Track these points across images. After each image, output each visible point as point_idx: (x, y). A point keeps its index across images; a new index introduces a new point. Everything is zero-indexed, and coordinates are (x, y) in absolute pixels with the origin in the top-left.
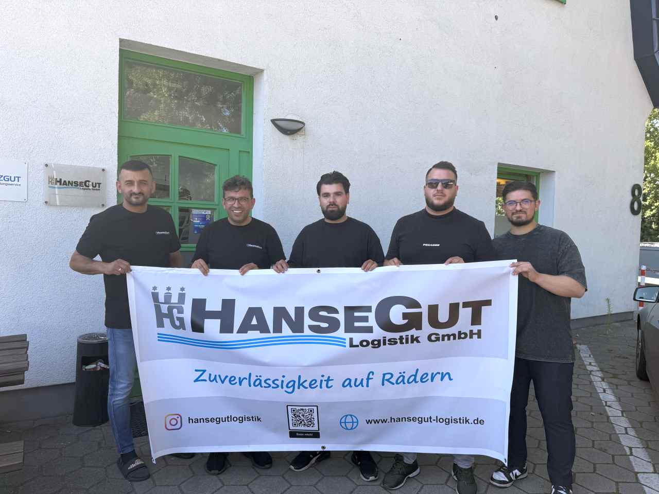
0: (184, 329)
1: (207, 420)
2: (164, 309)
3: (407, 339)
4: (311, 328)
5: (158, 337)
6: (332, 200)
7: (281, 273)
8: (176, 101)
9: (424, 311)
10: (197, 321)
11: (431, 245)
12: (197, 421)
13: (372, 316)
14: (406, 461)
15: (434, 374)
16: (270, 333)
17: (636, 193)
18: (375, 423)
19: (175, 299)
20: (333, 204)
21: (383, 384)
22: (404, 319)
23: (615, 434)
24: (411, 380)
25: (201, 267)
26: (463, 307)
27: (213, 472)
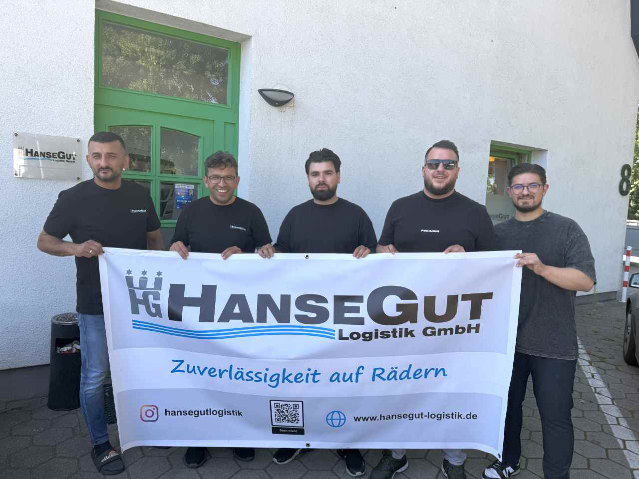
0: (161, 316)
1: (185, 413)
2: (139, 294)
3: (401, 333)
4: (298, 317)
5: (133, 324)
6: (321, 179)
7: (267, 258)
8: (164, 70)
9: (420, 302)
10: (175, 309)
11: (430, 231)
12: (174, 413)
13: (363, 306)
14: (394, 456)
15: (428, 370)
16: (253, 322)
17: (626, 173)
18: (364, 420)
19: (150, 285)
20: (323, 183)
21: (373, 380)
22: (398, 310)
23: (607, 424)
24: (403, 376)
25: (179, 250)
26: (462, 300)
27: (191, 465)
